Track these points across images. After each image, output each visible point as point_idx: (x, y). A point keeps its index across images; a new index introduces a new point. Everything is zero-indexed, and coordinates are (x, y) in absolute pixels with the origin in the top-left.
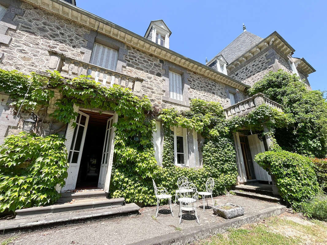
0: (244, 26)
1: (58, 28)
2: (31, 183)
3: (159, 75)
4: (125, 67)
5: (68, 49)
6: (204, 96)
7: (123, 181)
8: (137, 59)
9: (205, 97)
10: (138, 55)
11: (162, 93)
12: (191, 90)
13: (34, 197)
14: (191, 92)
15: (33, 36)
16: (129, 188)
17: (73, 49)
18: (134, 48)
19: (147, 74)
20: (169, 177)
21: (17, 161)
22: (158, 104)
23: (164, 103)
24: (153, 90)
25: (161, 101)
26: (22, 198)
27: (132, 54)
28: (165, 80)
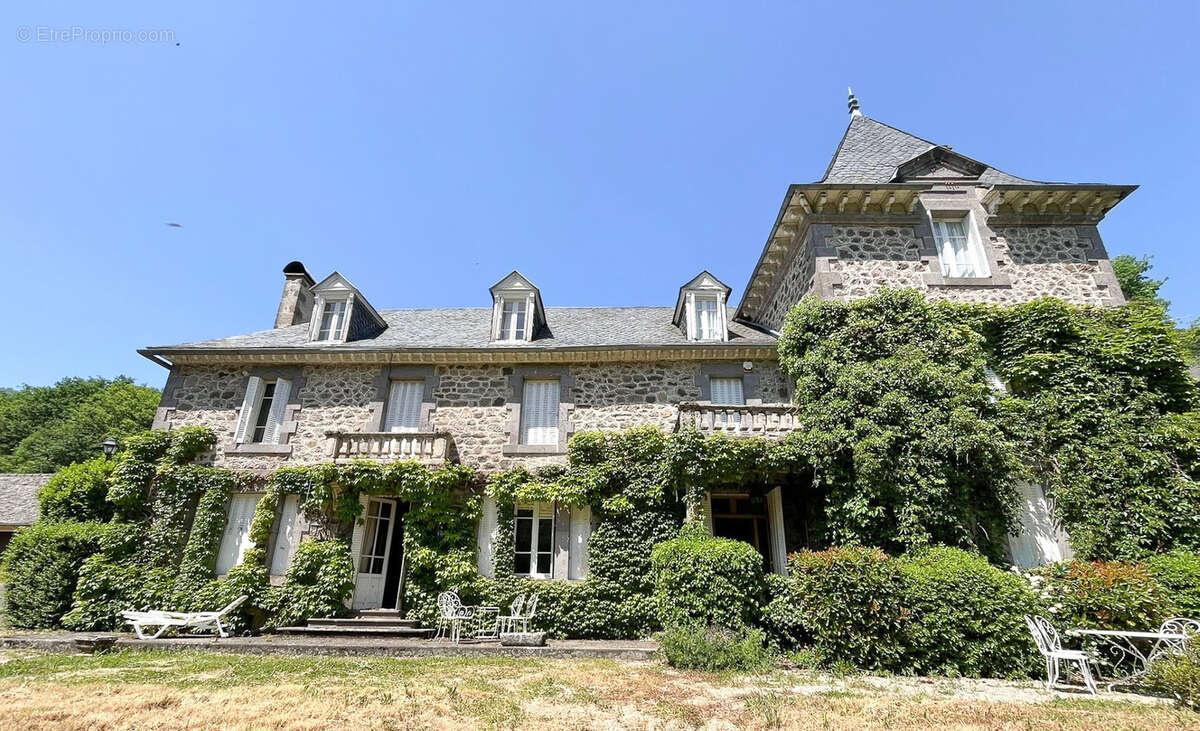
0: (852, 97)
1: (342, 385)
2: (318, 593)
3: (499, 402)
4: (434, 411)
5: (355, 412)
6: (615, 416)
7: (418, 596)
8: (455, 387)
9: (618, 418)
10: (458, 378)
11: (504, 438)
12: (578, 411)
13: (321, 607)
14: (577, 417)
15: (317, 410)
16: (426, 607)
17: (360, 409)
18: (451, 367)
19: (475, 408)
20: (495, 594)
21: (306, 569)
22: (493, 463)
23: (506, 458)
24: (484, 439)
25: (500, 456)
26: (311, 608)
27: (446, 381)
28: (511, 410)
